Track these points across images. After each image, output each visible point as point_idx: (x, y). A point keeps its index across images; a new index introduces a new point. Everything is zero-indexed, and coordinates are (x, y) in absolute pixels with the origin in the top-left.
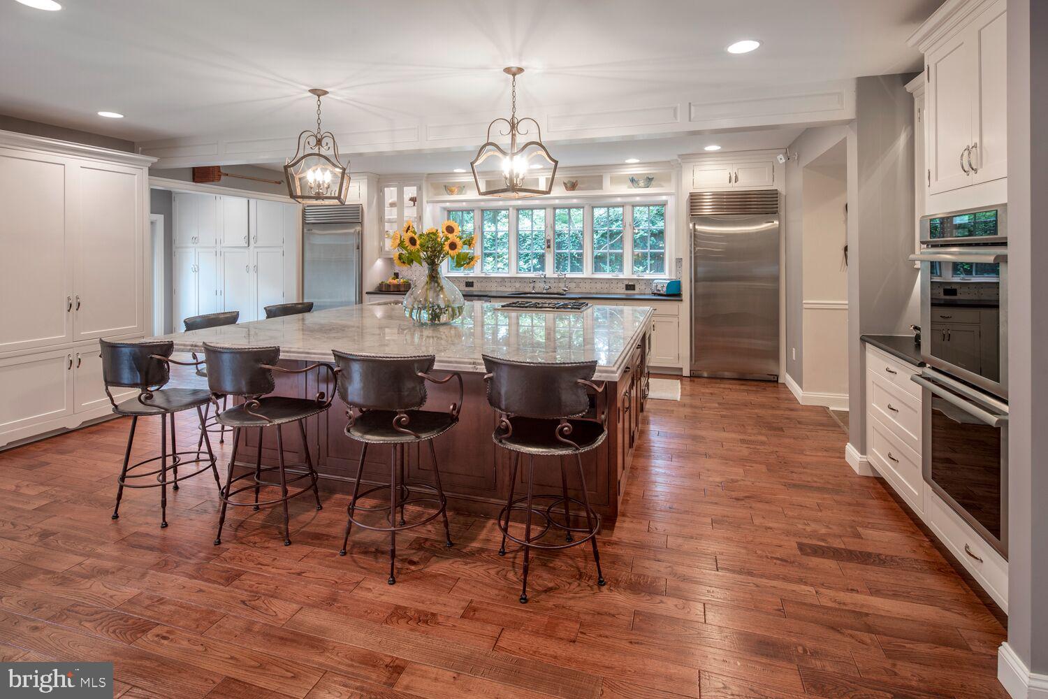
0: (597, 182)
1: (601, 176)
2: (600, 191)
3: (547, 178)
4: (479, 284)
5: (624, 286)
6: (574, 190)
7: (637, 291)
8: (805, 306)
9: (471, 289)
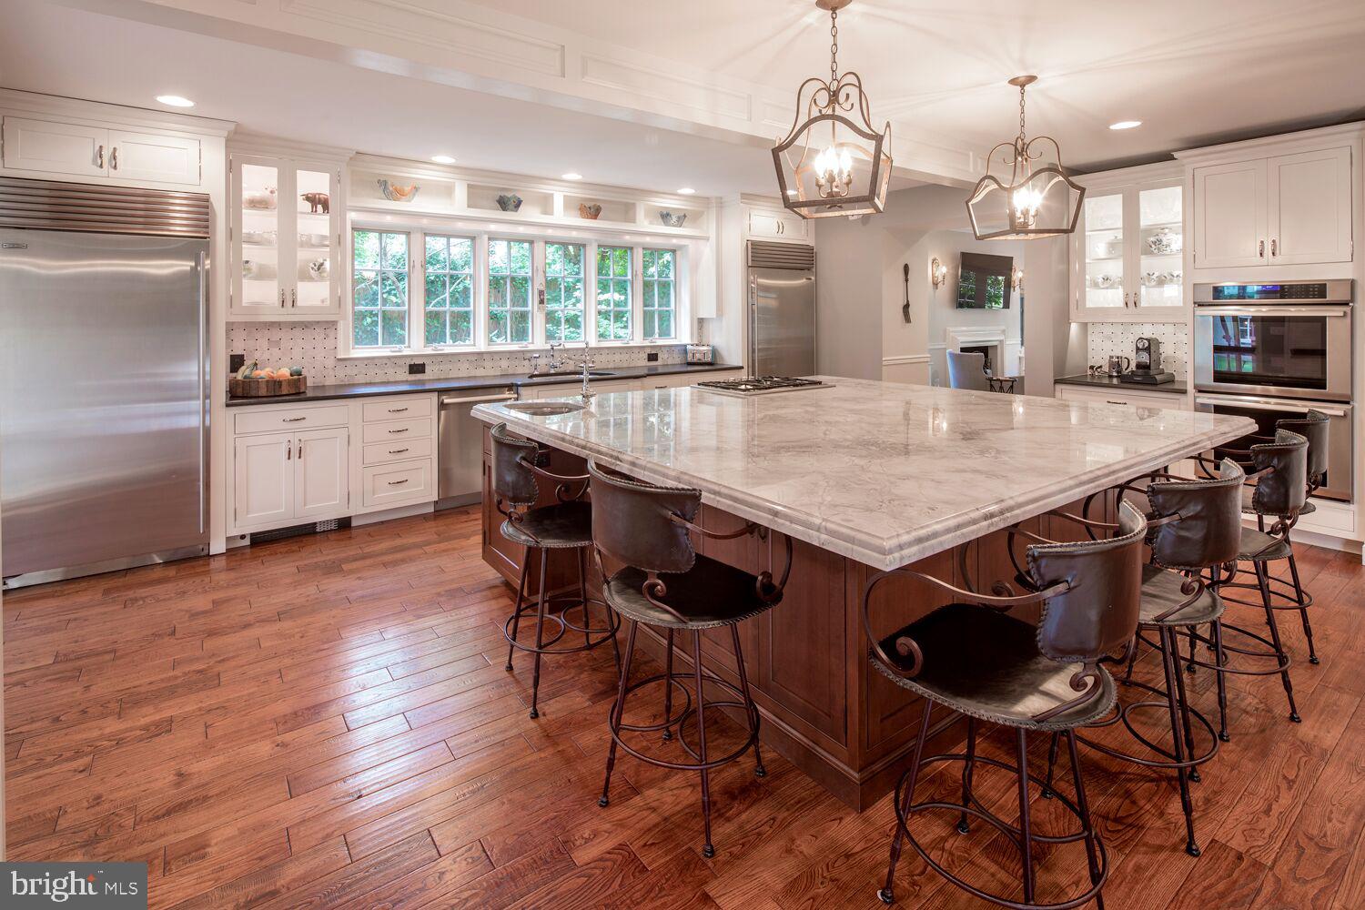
0: (627, 212)
1: (634, 204)
2: (632, 224)
3: (564, 196)
4: (436, 368)
5: (646, 357)
6: (596, 218)
7: (659, 362)
8: (884, 363)
9: (419, 376)
